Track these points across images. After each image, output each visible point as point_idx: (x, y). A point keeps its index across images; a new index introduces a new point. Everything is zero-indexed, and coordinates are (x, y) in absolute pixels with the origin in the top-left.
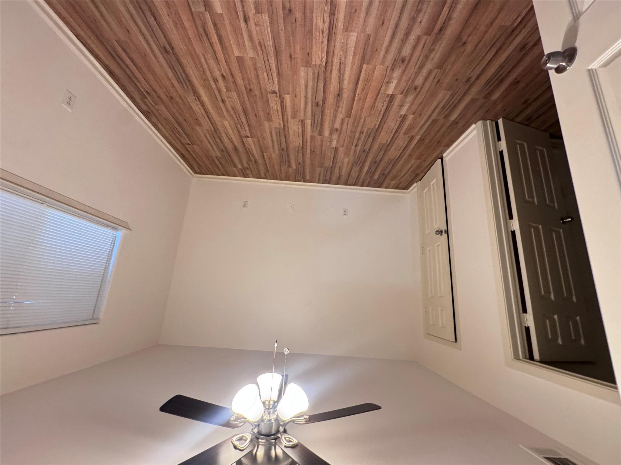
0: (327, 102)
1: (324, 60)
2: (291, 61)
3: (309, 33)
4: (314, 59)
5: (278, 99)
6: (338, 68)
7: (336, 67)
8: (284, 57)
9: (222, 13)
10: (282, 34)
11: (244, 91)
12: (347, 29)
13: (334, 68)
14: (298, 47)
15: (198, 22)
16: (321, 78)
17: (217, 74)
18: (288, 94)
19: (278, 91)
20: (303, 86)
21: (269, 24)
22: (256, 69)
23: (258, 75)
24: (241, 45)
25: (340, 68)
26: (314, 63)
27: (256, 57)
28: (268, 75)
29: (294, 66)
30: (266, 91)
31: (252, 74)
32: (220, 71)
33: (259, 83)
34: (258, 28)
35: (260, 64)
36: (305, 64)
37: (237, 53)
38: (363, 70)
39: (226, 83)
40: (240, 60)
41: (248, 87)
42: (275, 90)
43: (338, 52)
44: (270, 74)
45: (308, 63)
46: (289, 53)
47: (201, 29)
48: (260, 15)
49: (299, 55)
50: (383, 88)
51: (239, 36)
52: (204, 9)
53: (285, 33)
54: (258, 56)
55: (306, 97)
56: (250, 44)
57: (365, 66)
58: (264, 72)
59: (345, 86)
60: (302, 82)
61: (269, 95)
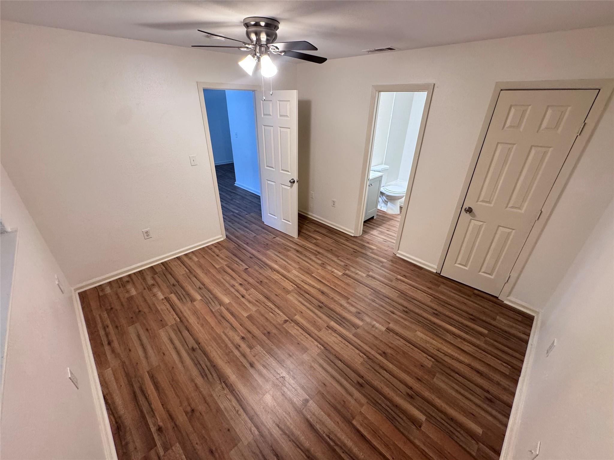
0: (323, 301)
1: (293, 285)
2: (279, 297)
3: (276, 282)
4: (289, 289)
5: (293, 324)
6: (303, 283)
7: (303, 284)
8: (273, 297)
9: (230, 302)
10: (264, 290)
11: (265, 338)
12: (289, 272)
13: (302, 284)
14: (276, 289)
15: (217, 315)
16: (302, 293)
17: (237, 340)
18: (296, 315)
19: (287, 319)
20: (299, 304)
21: (255, 291)
22: (263, 315)
23: (267, 318)
24: (246, 309)
25: (305, 283)
26: (290, 290)
27: (258, 308)
28: (272, 313)
29: (282, 297)
30: (280, 325)
31: (262, 320)
32: (239, 336)
33: (271, 322)
34: (251, 296)
35: (263, 310)
36: (287, 293)
37: (246, 315)
38: (315, 276)
39: (247, 342)
40: (250, 317)
41: (266, 332)
42: (284, 319)
43: (296, 279)
44: (273, 312)
45: (288, 292)
46: (274, 295)
47: (220, 318)
48: (249, 291)
49: (279, 292)
50: (334, 275)
51: (243, 305)
52: (219, 306)
53: (265, 289)
54: (259, 307)
55: (308, 308)
56: (251, 304)
57: (313, 275)
58: (269, 313)
59: (319, 287)
60: (296, 302)
61: (284, 326)
